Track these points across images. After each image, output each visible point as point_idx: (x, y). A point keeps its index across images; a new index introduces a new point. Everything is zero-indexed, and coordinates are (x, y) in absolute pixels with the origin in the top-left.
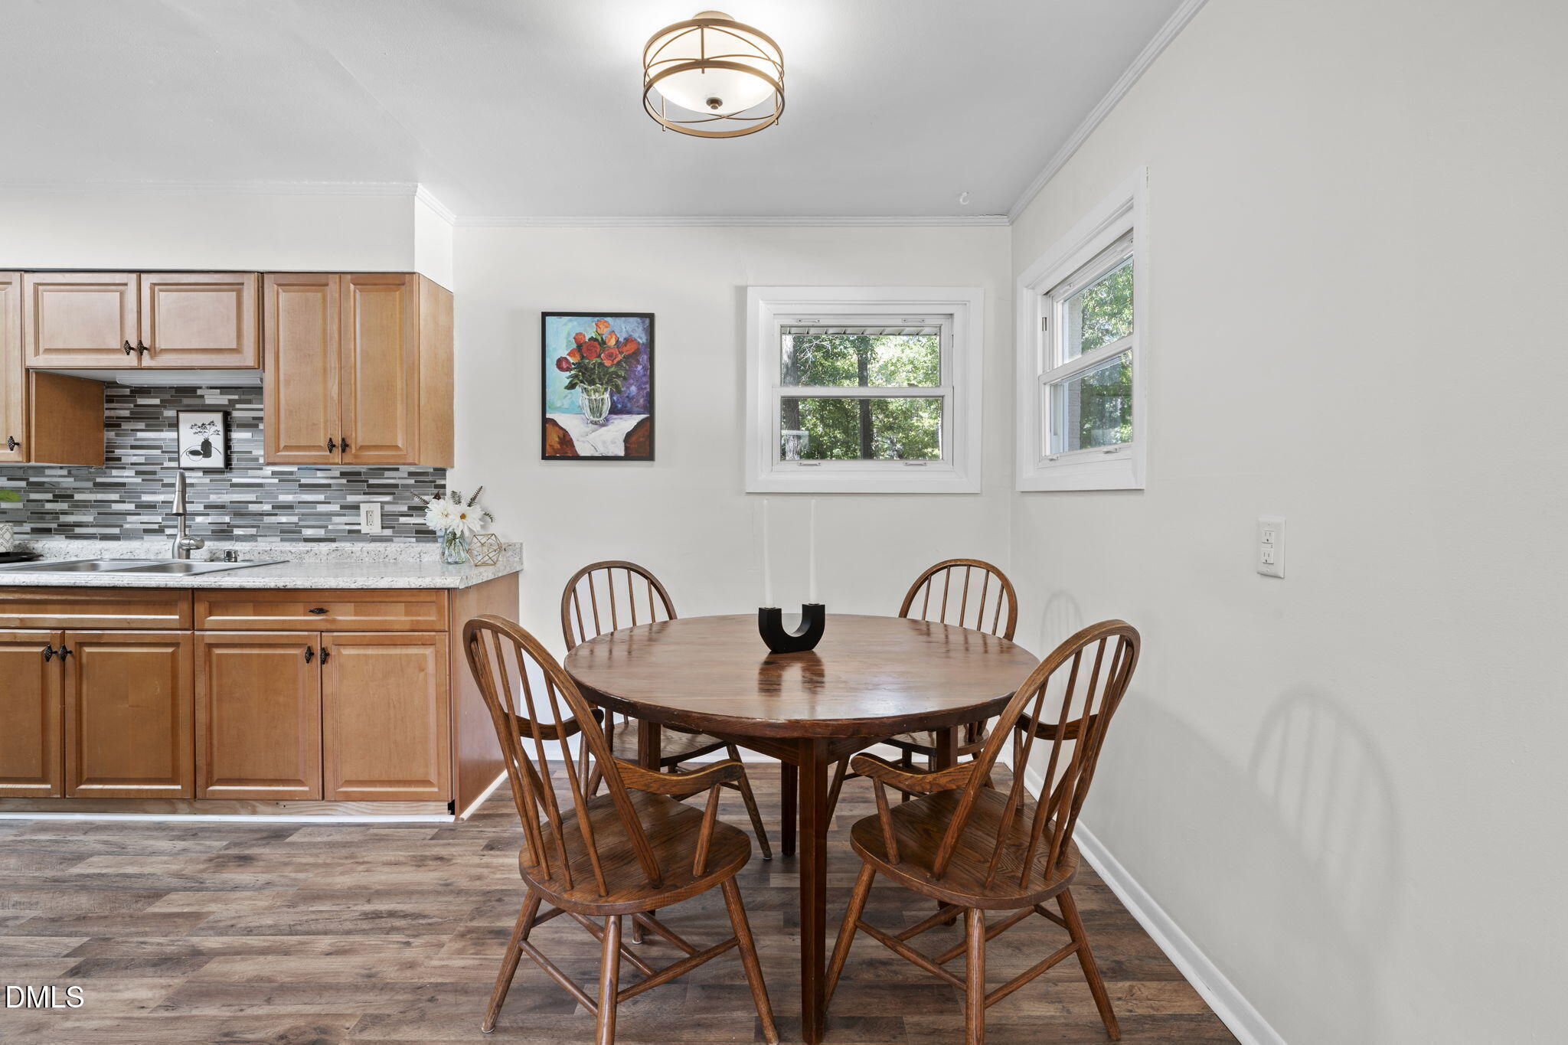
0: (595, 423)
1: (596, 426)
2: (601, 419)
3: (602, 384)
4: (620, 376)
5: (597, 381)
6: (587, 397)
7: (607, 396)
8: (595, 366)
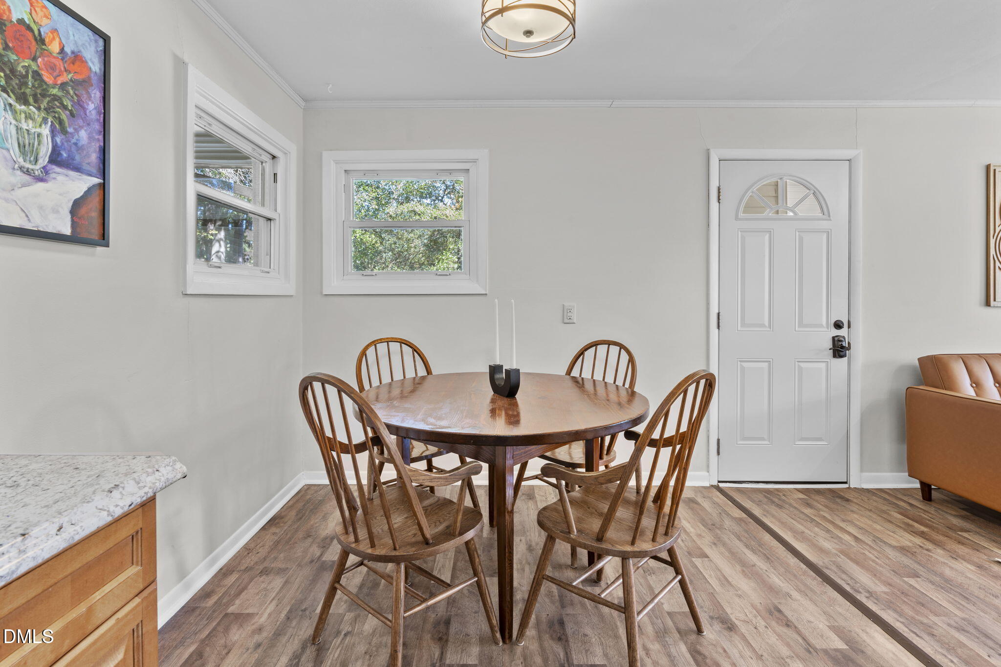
0: (28, 172)
1: (27, 178)
2: (37, 167)
3: (39, 109)
4: (65, 107)
5: (31, 100)
6: (14, 122)
7: (46, 131)
8: (27, 72)
